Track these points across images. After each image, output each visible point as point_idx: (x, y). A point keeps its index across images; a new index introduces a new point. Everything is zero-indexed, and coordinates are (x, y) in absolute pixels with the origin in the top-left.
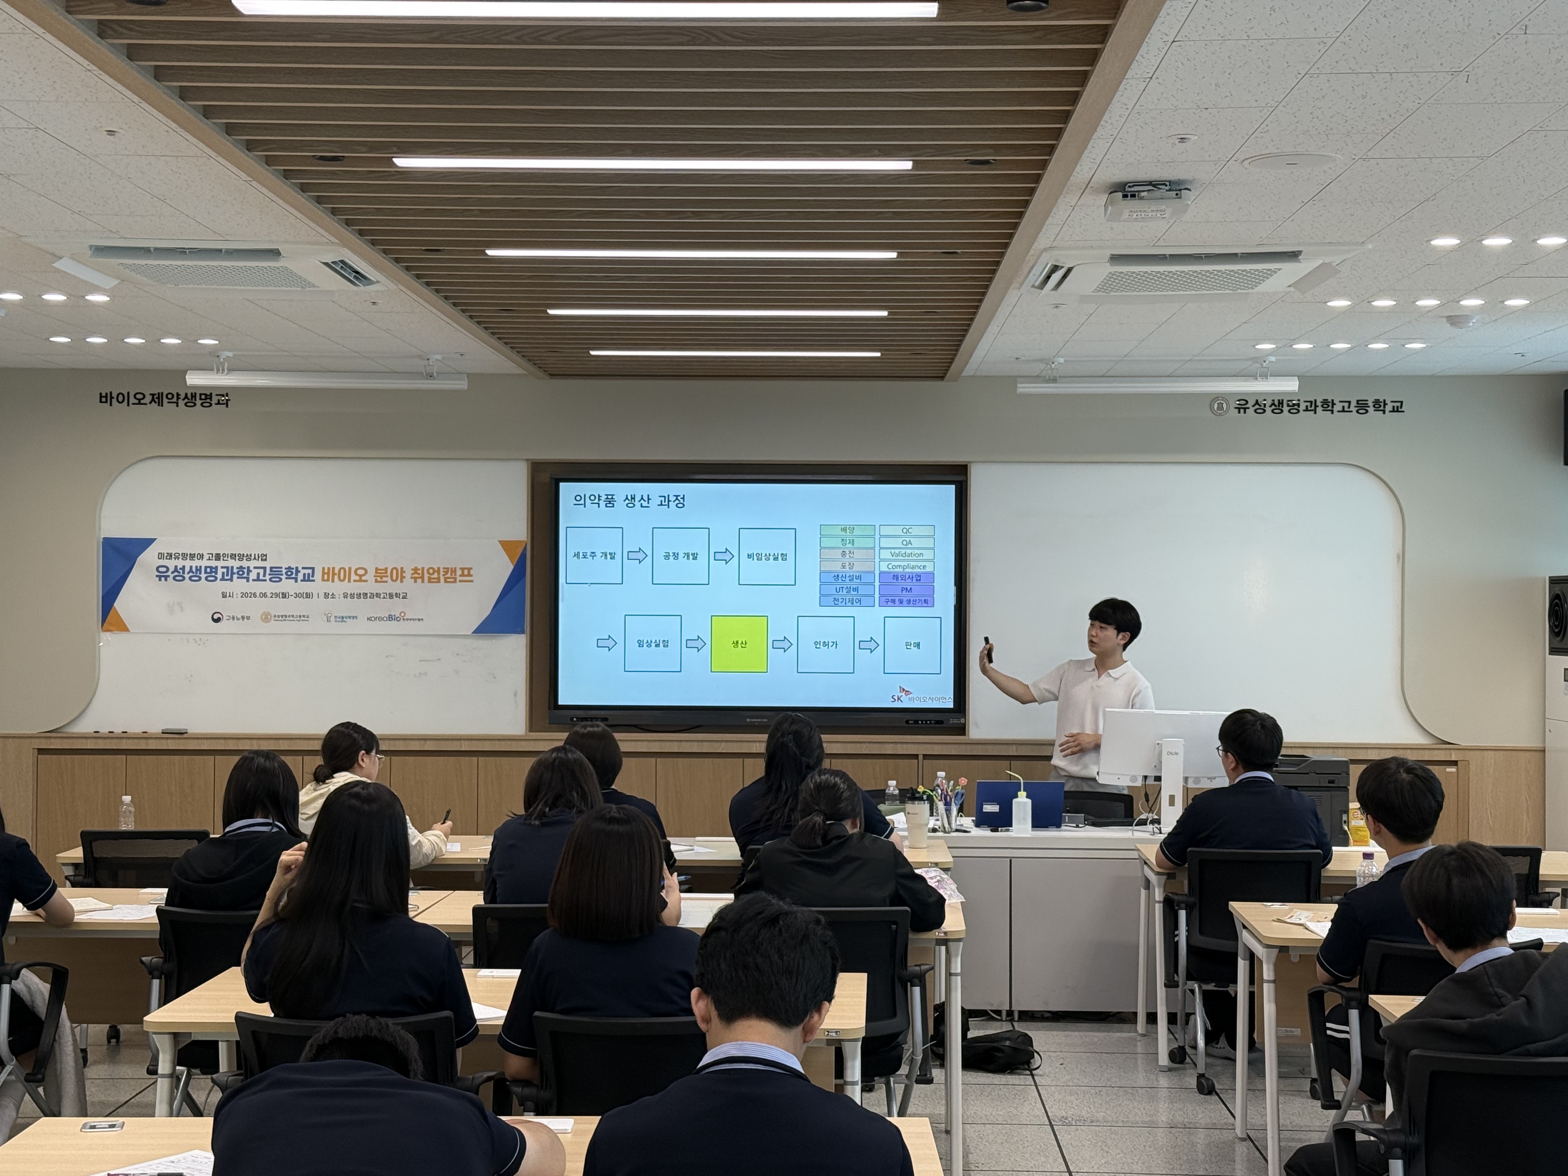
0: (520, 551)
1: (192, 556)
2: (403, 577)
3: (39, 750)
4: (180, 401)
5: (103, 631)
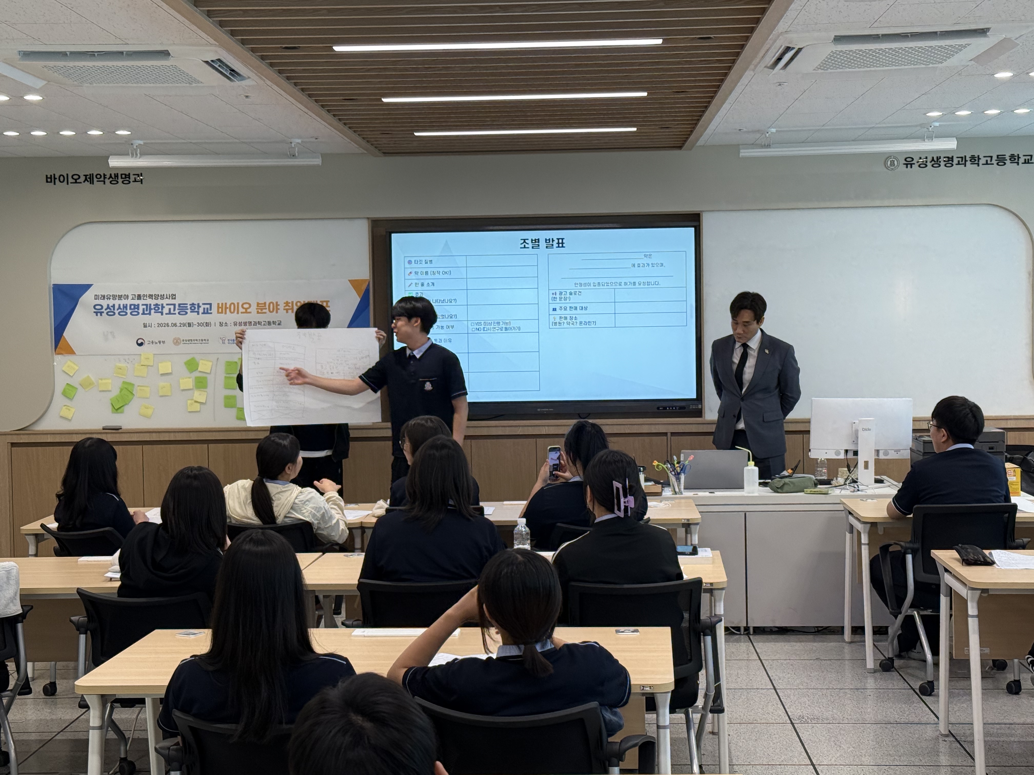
0: (364, 287)
1: (120, 297)
2: (277, 309)
3: (12, 443)
4: (107, 180)
5: (56, 354)
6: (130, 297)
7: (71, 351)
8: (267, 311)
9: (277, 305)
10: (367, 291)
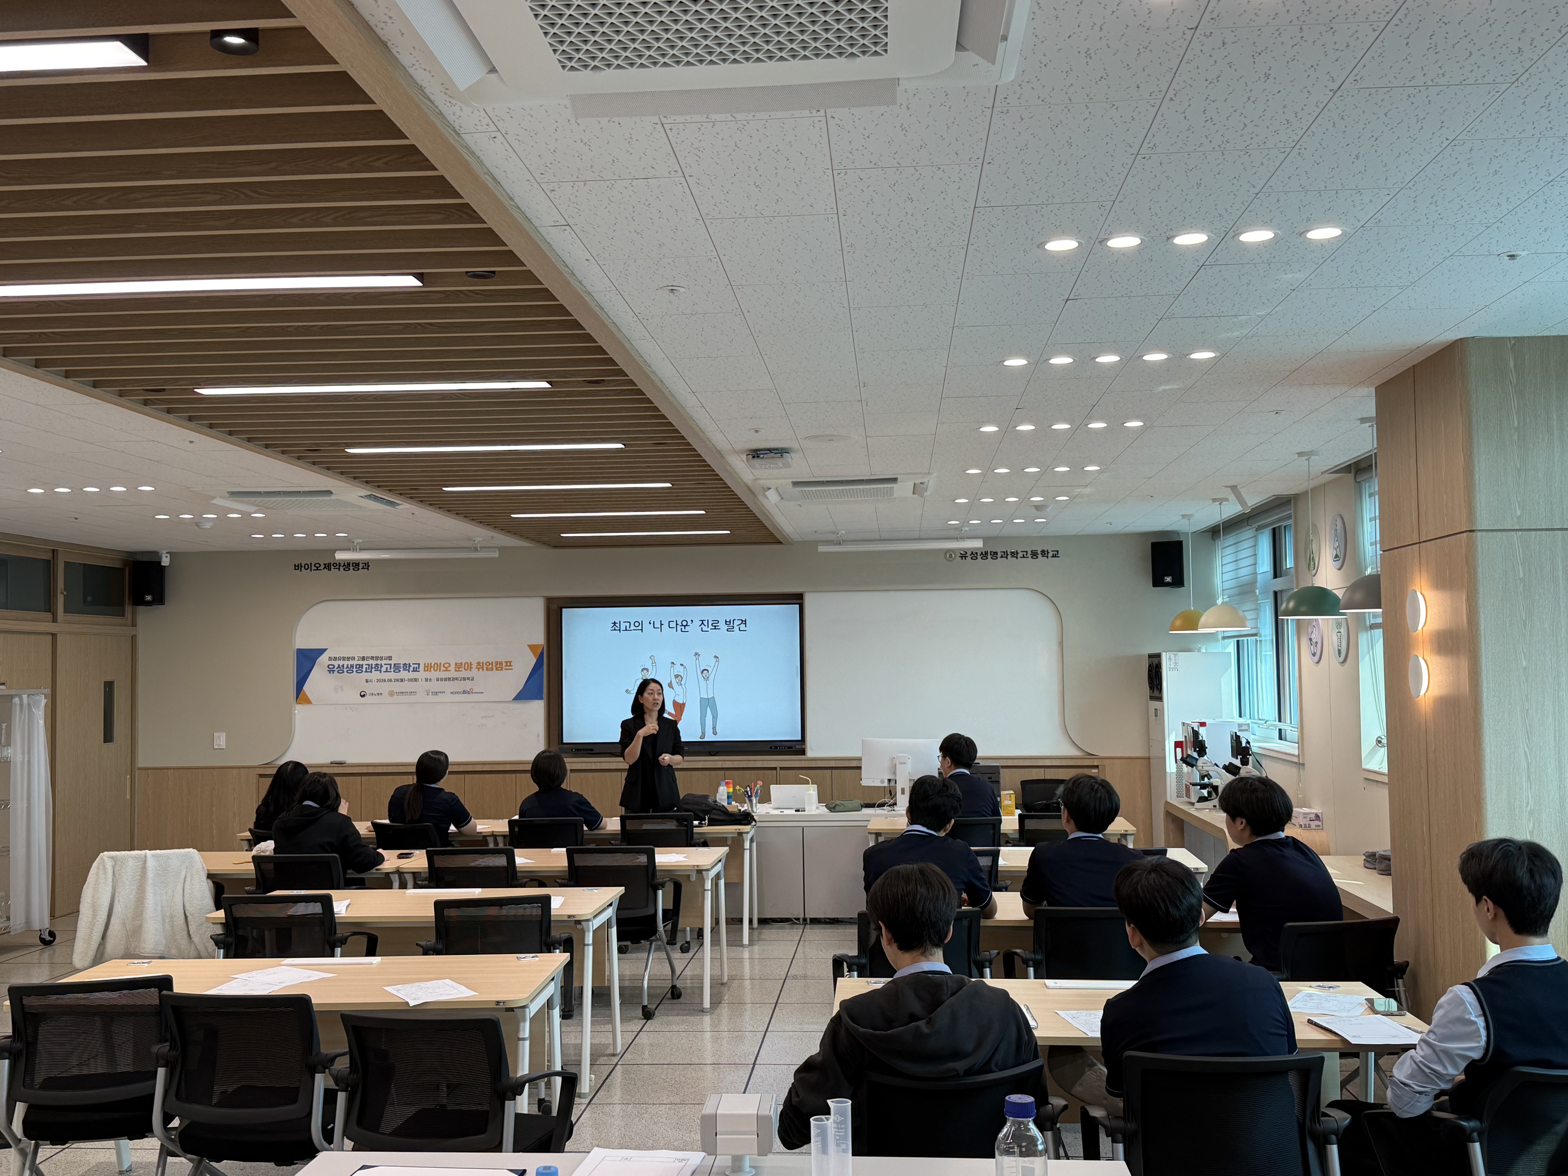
0: (539, 651)
1: (349, 659)
2: (471, 668)
3: (260, 775)
4: (341, 568)
5: (297, 704)
6: (357, 659)
7: (308, 702)
8: (463, 669)
9: (471, 664)
10: (542, 654)
